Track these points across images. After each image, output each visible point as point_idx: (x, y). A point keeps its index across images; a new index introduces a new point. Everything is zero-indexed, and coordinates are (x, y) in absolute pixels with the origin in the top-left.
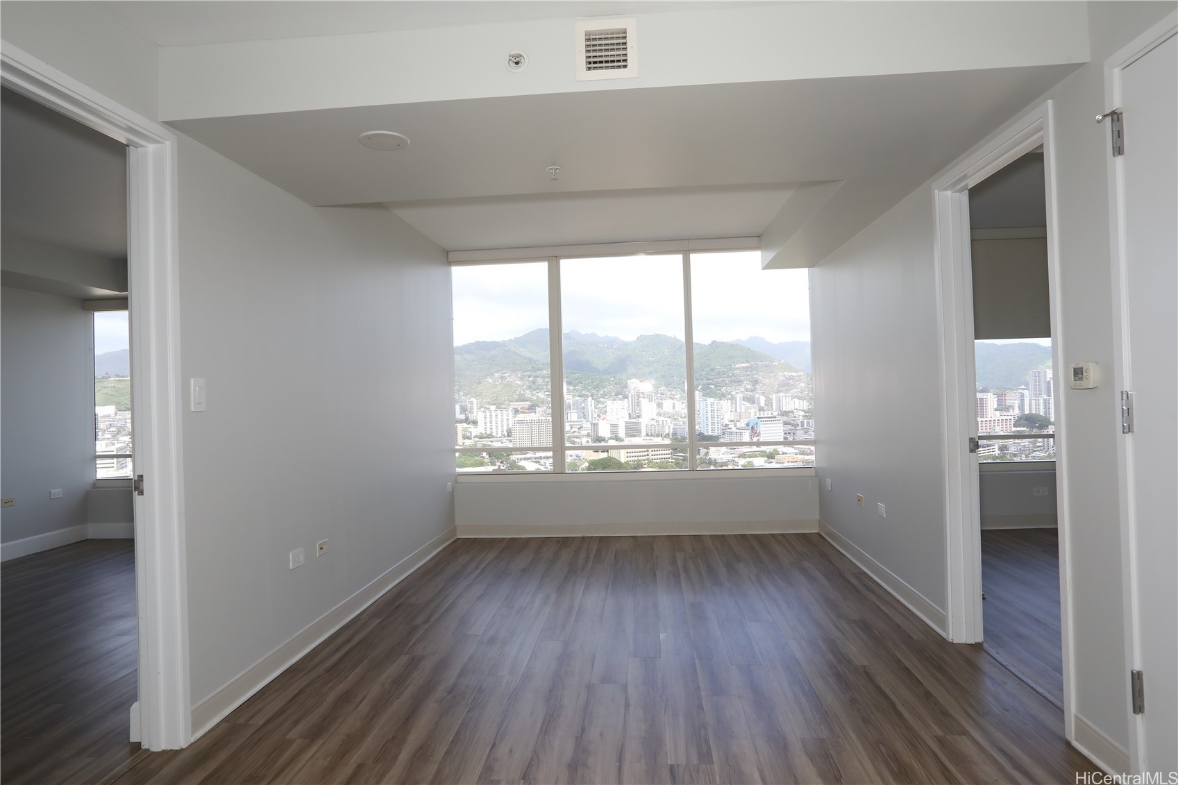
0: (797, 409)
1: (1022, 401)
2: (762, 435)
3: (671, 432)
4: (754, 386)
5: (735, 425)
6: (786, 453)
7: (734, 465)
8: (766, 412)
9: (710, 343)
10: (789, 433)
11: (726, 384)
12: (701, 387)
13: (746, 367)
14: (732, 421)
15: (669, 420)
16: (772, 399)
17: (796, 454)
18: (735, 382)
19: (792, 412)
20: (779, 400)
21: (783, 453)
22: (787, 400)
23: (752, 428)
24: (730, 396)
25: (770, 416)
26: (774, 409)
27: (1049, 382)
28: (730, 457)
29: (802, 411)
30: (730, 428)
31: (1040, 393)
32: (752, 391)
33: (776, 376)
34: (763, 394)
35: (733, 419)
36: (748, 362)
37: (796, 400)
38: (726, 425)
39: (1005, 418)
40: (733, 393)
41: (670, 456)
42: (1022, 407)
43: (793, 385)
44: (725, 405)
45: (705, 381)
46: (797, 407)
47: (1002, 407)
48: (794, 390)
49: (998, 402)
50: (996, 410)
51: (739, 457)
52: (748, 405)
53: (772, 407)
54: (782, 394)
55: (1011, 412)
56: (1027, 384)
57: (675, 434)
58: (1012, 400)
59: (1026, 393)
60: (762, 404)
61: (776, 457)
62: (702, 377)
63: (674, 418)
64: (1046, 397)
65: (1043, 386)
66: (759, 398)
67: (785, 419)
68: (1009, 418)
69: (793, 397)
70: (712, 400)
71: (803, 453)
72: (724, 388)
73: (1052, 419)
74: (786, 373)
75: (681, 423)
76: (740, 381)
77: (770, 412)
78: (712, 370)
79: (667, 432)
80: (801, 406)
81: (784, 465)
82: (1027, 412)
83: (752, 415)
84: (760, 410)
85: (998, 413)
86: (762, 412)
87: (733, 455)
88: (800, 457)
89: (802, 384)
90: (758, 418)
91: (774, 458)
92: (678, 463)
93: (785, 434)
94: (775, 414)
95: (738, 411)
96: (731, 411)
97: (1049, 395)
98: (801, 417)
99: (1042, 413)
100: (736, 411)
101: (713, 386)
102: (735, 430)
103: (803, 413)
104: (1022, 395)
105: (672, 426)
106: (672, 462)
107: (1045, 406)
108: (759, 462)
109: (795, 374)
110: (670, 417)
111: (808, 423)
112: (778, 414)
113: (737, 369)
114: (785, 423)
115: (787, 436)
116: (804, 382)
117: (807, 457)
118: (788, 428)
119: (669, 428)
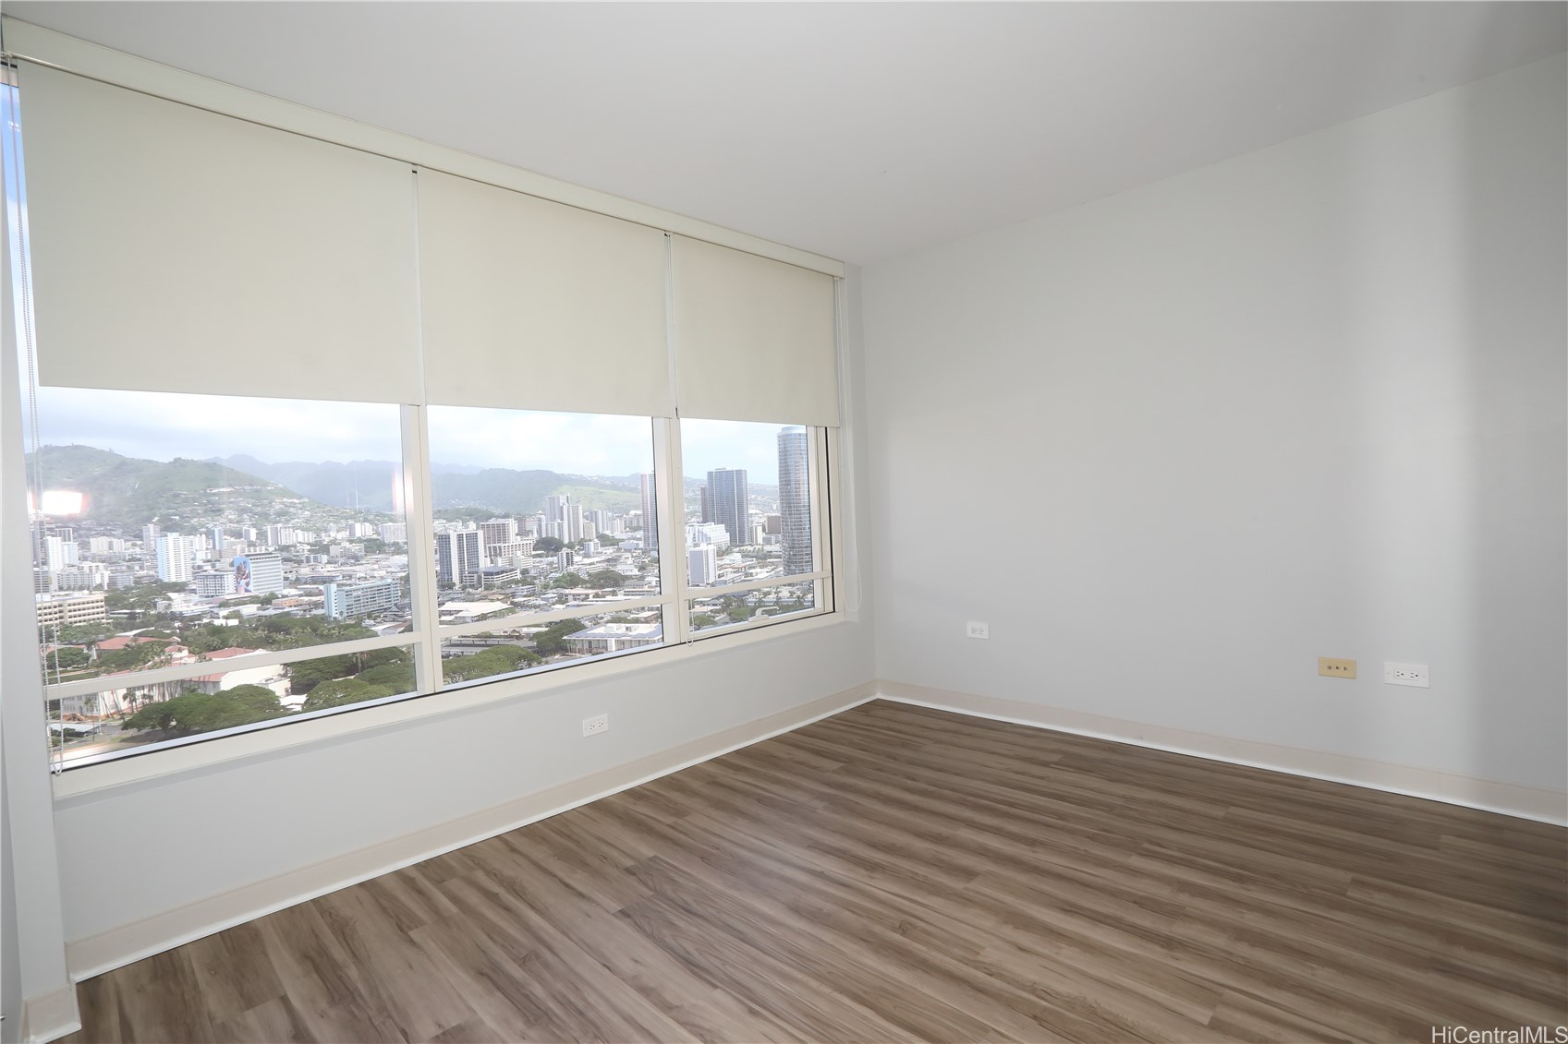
0: (300, 543)
1: (540, 526)
2: (252, 577)
3: (106, 581)
4: (240, 515)
5: (213, 566)
6: (287, 596)
7: (212, 617)
8: (258, 548)
9: (172, 460)
10: (291, 572)
11: (198, 514)
12: (157, 518)
13: (229, 493)
14: (209, 561)
15: (101, 565)
16: (266, 532)
17: (301, 595)
18: (213, 511)
19: (295, 546)
20: (276, 532)
21: (283, 597)
22: (287, 532)
23: (239, 568)
24: (204, 530)
25: (264, 552)
26: (270, 544)
27: (562, 507)
28: (206, 608)
29: (308, 544)
30: (206, 571)
31: (555, 518)
32: (238, 522)
33: (271, 503)
34: (254, 526)
35: (209, 557)
36: (230, 486)
37: (298, 531)
38: (200, 567)
39: (525, 542)
40: (210, 526)
41: (104, 615)
42: (539, 532)
43: (295, 514)
44: (200, 542)
45: (164, 511)
46: (301, 539)
47: (523, 532)
48: (297, 520)
49: (518, 526)
50: (517, 535)
51: (220, 606)
52: (233, 539)
53: (267, 541)
54: (280, 525)
55: (530, 537)
56: (543, 510)
57: (112, 582)
58: (531, 525)
59: (543, 517)
60: (253, 537)
61: (274, 601)
62: (159, 505)
63: (109, 561)
64: (559, 521)
65: (557, 511)
66: (247, 532)
67: (285, 554)
68: (528, 542)
69: (295, 528)
70: (175, 535)
71: (309, 594)
72: (196, 520)
73: (566, 541)
74: (285, 500)
75: (124, 568)
76: (219, 510)
77: (263, 548)
78: (176, 496)
79: (98, 581)
80: (306, 538)
81: (284, 610)
82: (544, 536)
83: (238, 552)
84: (249, 546)
85: (519, 537)
86: (252, 548)
87: (212, 605)
88: (306, 599)
89: (306, 513)
90: (247, 556)
91: (271, 604)
92: (120, 624)
93: (286, 573)
94: (271, 549)
95: (217, 548)
96: (207, 549)
97: (562, 520)
98: (306, 552)
99: (557, 537)
100: (214, 547)
101: (177, 517)
102: (213, 572)
103: (309, 547)
104: (540, 520)
105: (107, 574)
106: (108, 623)
107: (559, 529)
108: (250, 610)
109: (297, 502)
110: (103, 562)
111: (315, 559)
112: (276, 550)
113: (215, 494)
114: (285, 560)
115: (289, 575)
116: (308, 511)
117: (314, 599)
118: (289, 566)
119: (102, 575)
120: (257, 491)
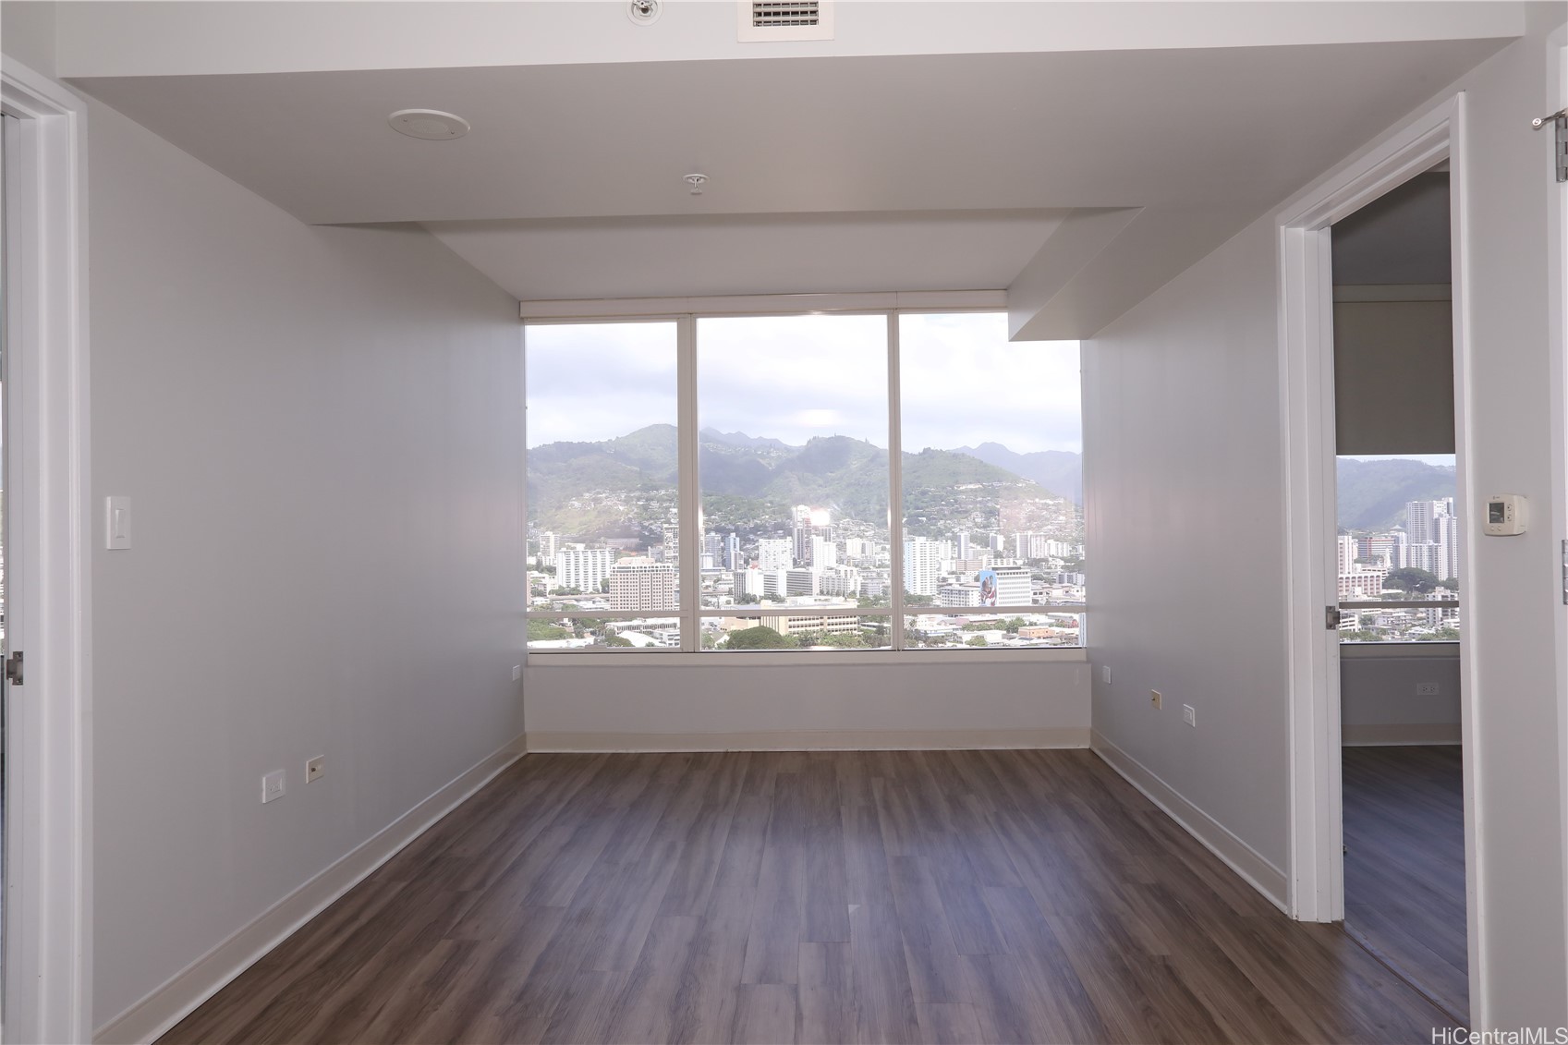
0: (1053, 556)
1: (1396, 549)
2: (998, 596)
3: (859, 588)
4: (987, 519)
5: (958, 579)
6: (1036, 624)
7: (955, 641)
8: (1005, 560)
9: (921, 451)
10: (1041, 593)
11: (945, 515)
12: (905, 519)
13: (976, 490)
14: (953, 573)
15: (855, 569)
16: (1015, 540)
17: (1051, 625)
18: (960, 512)
19: (1046, 560)
20: (1026, 542)
21: (1031, 624)
22: (1038, 542)
23: (984, 584)
24: (949, 534)
25: (1011, 565)
26: (1018, 556)
27: (1437, 521)
28: (949, 629)
29: (1062, 559)
30: (950, 585)
31: (1424, 538)
32: (984, 527)
33: (1021, 504)
34: (1002, 532)
35: (954, 569)
36: (978, 481)
37: (1051, 542)
38: (944, 580)
39: (1369, 574)
40: (956, 530)
41: (856, 626)
42: (1395, 558)
43: (1047, 519)
44: (944, 547)
45: (913, 511)
46: (1053, 552)
47: (1366, 557)
48: (1050, 527)
49: (1359, 549)
50: (1356, 561)
51: (963, 629)
52: (979, 548)
53: (1015, 551)
54: (1030, 533)
55: (1379, 566)
56: (1404, 525)
57: (864, 591)
58: (1382, 547)
59: (1403, 535)
60: (1000, 547)
61: (1021, 629)
62: (908, 504)
63: (862, 566)
64: (1432, 543)
65: (1428, 527)
66: (995, 539)
67: (1035, 571)
68: (1375, 574)
69: (1048, 537)
70: (922, 539)
71: (1061, 624)
72: (942, 522)
73: (1443, 576)
74: (1037, 500)
75: (874, 574)
76: (966, 512)
77: (1011, 560)
78: (924, 493)
79: (852, 588)
80: (1060, 551)
81: (1032, 642)
82: (1403, 565)
83: (984, 565)
84: (996, 557)
85: (1359, 566)
86: (999, 560)
87: (954, 627)
88: (1057, 630)
89: (1061, 518)
90: (994, 569)
91: (1017, 632)
92: (869, 638)
93: (1035, 594)
94: (1020, 563)
95: (963, 558)
96: (952, 558)
97: (1437, 540)
98: (1059, 569)
99: (1426, 568)
100: (959, 557)
101: (924, 519)
102: (957, 587)
103: (1062, 563)
104: (1396, 540)
105: (860, 580)
106: (859, 636)
107: (1431, 556)
108: (994, 637)
109: (1051, 503)
110: (856, 566)
111: (1070, 579)
112: (1024, 564)
113: (962, 492)
114: (1035, 578)
115: (1038, 597)
116: (1065, 515)
117: (1067, 631)
118: (1039, 585)
119: (855, 583)
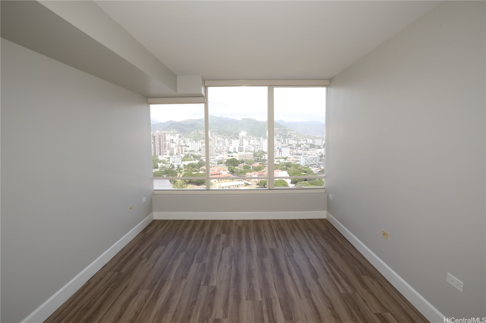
4: (280, 136)
12: (263, 136)
13: (278, 130)
15: (252, 146)
16: (286, 140)
17: (293, 158)
19: (292, 145)
20: (288, 140)
21: (289, 158)
22: (291, 141)
23: (280, 149)
25: (285, 146)
33: (287, 133)
34: (283, 138)
36: (278, 128)
37: (293, 141)
41: (253, 158)
45: (264, 134)
48: (293, 137)
51: (275, 159)
52: (278, 142)
54: (289, 139)
57: (254, 151)
60: (283, 142)
61: (287, 159)
62: (263, 132)
63: (254, 145)
66: (281, 140)
71: (295, 158)
74: (290, 132)
75: (256, 147)
76: (275, 134)
77: (285, 144)
79: (252, 150)
80: (295, 143)
81: (290, 161)
83: (279, 145)
86: (282, 144)
89: (295, 136)
92: (256, 161)
98: (295, 146)
100: (274, 144)
103: (296, 145)
105: (253, 148)
106: (254, 160)
108: (282, 160)
109: (293, 132)
111: (297, 148)
112: (288, 145)
113: (275, 130)
114: (290, 148)
115: (291, 152)
116: (296, 135)
117: (297, 159)
118: (291, 150)
119: (252, 149)
120: (284, 129)
